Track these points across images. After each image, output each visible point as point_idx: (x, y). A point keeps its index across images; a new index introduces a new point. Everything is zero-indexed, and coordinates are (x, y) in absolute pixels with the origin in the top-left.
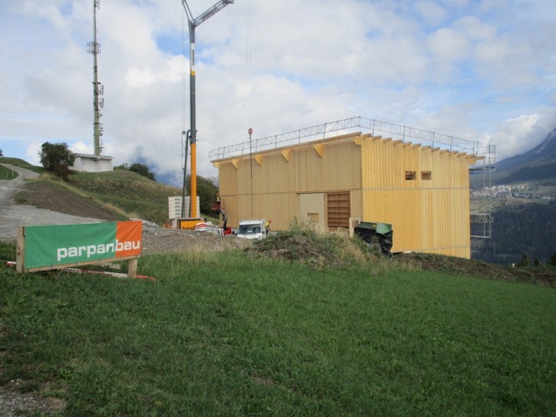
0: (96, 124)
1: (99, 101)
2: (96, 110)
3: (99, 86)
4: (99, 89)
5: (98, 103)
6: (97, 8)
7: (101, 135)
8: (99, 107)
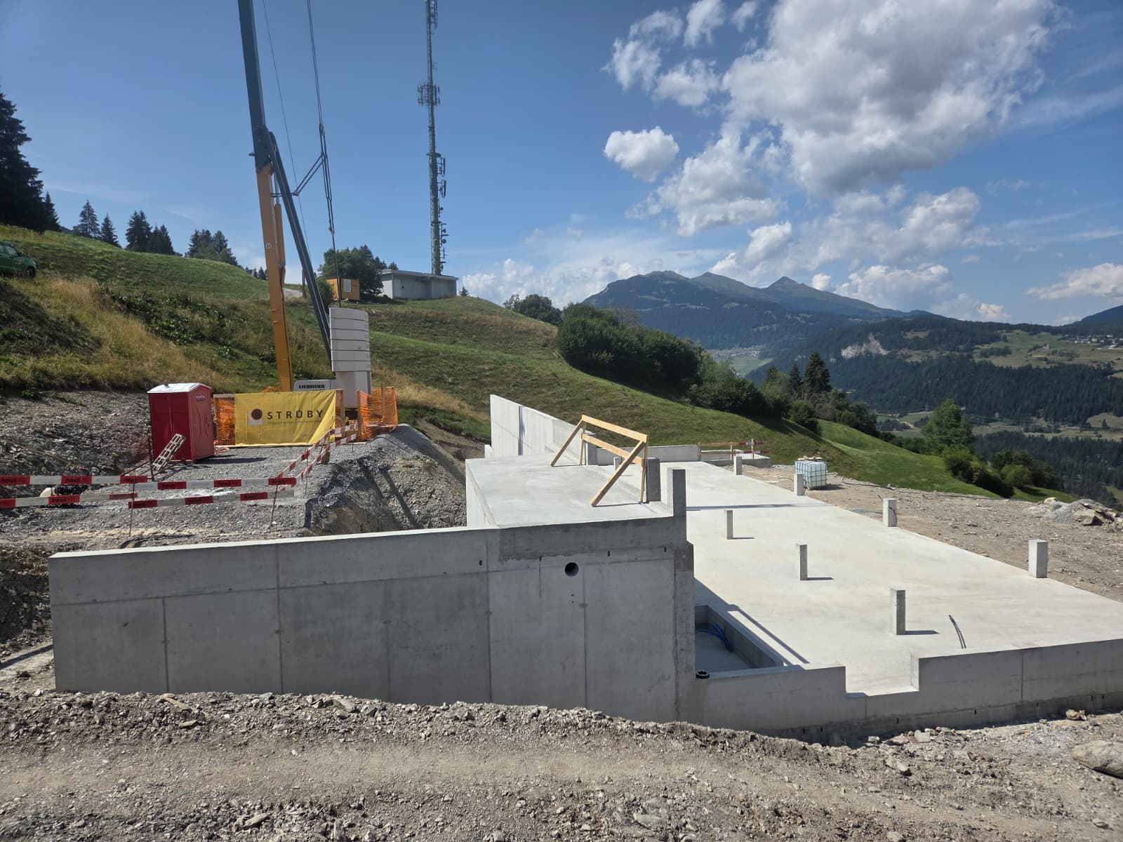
0: (436, 223)
1: (439, 186)
2: (435, 200)
3: (438, 160)
4: (439, 166)
5: (437, 187)
6: (433, 25)
7: (444, 241)
8: (440, 196)
